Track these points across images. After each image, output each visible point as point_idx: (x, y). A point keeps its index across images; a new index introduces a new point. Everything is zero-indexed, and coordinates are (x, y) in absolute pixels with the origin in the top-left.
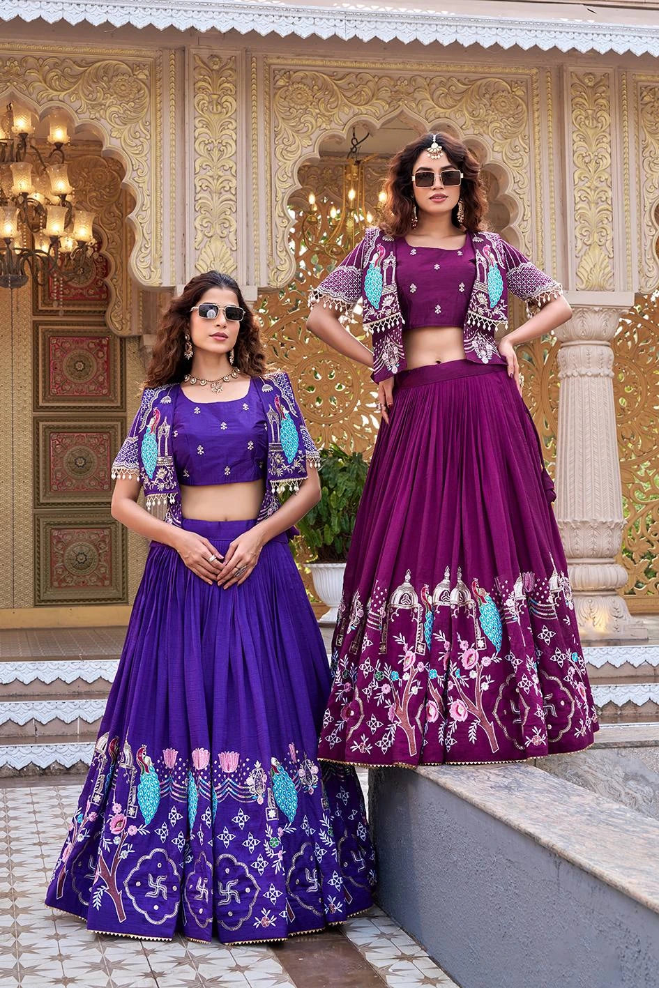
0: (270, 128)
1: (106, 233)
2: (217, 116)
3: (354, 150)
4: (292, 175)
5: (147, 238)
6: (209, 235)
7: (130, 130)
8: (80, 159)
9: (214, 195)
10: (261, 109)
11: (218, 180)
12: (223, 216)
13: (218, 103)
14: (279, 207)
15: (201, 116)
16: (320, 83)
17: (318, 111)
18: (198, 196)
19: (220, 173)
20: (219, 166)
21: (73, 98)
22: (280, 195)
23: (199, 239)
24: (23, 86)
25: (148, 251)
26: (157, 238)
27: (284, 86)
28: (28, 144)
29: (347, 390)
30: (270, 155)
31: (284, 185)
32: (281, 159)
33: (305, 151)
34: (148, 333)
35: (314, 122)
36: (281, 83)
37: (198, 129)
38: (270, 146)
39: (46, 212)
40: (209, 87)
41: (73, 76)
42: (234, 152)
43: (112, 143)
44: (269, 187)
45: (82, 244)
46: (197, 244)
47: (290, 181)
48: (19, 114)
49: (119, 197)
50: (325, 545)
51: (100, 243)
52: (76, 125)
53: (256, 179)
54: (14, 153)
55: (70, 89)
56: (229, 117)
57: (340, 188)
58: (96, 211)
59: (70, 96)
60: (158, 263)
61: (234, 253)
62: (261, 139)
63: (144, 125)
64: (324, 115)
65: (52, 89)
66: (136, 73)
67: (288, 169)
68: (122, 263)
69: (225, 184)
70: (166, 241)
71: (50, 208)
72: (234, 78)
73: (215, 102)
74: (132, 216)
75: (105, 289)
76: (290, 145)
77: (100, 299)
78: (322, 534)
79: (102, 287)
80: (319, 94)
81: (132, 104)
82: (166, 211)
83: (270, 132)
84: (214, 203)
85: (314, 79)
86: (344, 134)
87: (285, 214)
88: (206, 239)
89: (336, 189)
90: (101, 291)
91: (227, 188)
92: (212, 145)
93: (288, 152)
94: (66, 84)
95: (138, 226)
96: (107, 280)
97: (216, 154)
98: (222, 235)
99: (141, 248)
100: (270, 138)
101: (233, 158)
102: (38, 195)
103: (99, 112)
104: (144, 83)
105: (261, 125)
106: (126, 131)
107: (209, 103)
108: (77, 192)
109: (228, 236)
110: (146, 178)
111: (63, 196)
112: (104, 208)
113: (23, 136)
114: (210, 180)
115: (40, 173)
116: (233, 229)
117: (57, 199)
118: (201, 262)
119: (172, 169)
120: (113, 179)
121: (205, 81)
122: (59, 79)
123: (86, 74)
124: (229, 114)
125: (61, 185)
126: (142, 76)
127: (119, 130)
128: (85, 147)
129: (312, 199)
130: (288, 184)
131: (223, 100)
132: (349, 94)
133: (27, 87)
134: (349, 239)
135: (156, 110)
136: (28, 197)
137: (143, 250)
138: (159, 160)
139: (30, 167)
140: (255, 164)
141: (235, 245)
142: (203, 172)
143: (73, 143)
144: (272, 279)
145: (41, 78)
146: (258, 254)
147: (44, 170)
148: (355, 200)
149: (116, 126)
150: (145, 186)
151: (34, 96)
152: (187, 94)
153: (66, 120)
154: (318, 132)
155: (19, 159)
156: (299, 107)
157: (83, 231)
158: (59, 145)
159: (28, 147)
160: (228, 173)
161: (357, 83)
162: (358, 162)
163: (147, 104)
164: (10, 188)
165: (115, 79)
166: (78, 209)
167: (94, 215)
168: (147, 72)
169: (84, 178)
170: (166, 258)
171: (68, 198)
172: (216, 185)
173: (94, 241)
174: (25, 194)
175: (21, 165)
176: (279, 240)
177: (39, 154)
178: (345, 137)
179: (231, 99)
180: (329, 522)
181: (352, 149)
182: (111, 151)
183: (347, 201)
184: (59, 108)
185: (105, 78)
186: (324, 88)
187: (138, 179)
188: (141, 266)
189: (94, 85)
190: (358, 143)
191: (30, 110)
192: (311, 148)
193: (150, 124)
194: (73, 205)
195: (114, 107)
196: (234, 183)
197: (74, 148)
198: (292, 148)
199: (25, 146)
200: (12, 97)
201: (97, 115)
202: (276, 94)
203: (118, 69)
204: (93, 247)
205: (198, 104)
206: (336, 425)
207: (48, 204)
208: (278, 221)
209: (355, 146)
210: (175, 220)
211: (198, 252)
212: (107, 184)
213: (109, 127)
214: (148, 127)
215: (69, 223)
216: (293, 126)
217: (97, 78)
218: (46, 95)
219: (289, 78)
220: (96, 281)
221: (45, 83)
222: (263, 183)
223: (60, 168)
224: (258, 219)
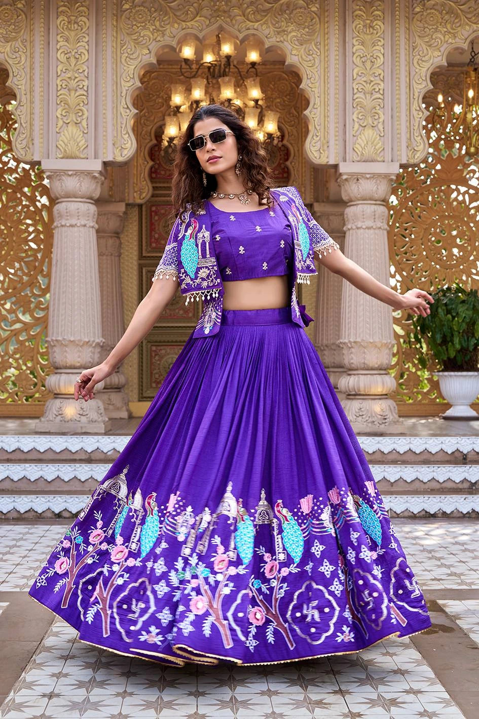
0: (409, 44)
1: (287, 128)
2: (369, 37)
3: (473, 60)
4: (426, 79)
5: (318, 129)
6: (363, 125)
7: (305, 49)
8: (268, 75)
9: (367, 95)
10: (403, 30)
11: (370, 84)
12: (374, 111)
13: (370, 27)
14: (416, 102)
15: (358, 36)
16: (447, 9)
17: (445, 30)
18: (356, 96)
19: (372, 79)
20: (371, 73)
21: (264, 27)
22: (416, 94)
23: (356, 128)
24: (228, 20)
25: (318, 138)
26: (325, 128)
27: (419, 12)
28: (232, 64)
29: (465, 243)
30: (409, 64)
31: (420, 87)
32: (418, 67)
33: (436, 60)
34: (317, 201)
35: (443, 38)
36: (418, 9)
37: (355, 47)
38: (409, 57)
39: (244, 113)
40: (364, 15)
41: (264, 11)
42: (382, 62)
43: (292, 59)
44: (408, 88)
45: (270, 136)
46: (354, 132)
47: (425, 83)
48: (225, 42)
49: (297, 102)
50: (449, 358)
51: (283, 136)
52: (266, 47)
53: (399, 82)
54: (222, 70)
55: (262, 20)
56: (379, 37)
57: (461, 90)
58: (280, 112)
59: (262, 26)
60: (326, 147)
61: (382, 138)
62: (403, 52)
63: (315, 45)
64: (450, 32)
65: (249, 21)
66: (310, 7)
67: (423, 74)
68: (298, 151)
69: (375, 87)
70: (332, 132)
71: (247, 110)
72: (382, 7)
73: (368, 25)
74: (307, 112)
75: (286, 170)
76: (424, 56)
77: (283, 177)
78: (447, 350)
79: (284, 169)
80: (447, 17)
81: (307, 30)
82: (332, 108)
83: (409, 47)
84: (367, 102)
85: (442, 6)
86: (465, 46)
87: (420, 108)
88: (361, 128)
89: (459, 92)
90: (284, 172)
91: (377, 90)
92: (366, 58)
93: (423, 61)
94: (259, 17)
95: (311, 120)
96: (288, 163)
97: (368, 65)
98: (374, 125)
99: (313, 136)
100: (409, 51)
101: (382, 67)
102: (239, 100)
103: (283, 37)
104: (316, 14)
105: (403, 41)
106: (303, 49)
107: (364, 26)
108: (267, 99)
109: (377, 125)
110: (317, 85)
111: (256, 101)
112: (286, 111)
113: (228, 57)
114: (364, 84)
115: (240, 86)
116: (381, 120)
117: (252, 103)
118: (357, 146)
119: (336, 77)
120: (292, 88)
121: (360, 10)
122: (254, 13)
123: (274, 9)
124: (378, 35)
125: (255, 93)
126: (314, 9)
127: (297, 49)
128: (272, 66)
129: (440, 98)
130: (423, 85)
131: (374, 24)
132: (469, 16)
133: (231, 20)
134: (469, 127)
135: (324, 33)
136: (231, 102)
137: (315, 138)
138: (326, 69)
139: (233, 80)
140: (398, 71)
141: (382, 132)
142: (359, 78)
143: (264, 63)
144: (410, 156)
145: (241, 13)
146: (400, 138)
147: (243, 82)
148: (473, 98)
149: (295, 46)
150: (316, 90)
151: (236, 27)
152: (347, 20)
153: (258, 44)
154: (445, 45)
155: (224, 74)
156: (431, 27)
157: (271, 126)
158: (253, 64)
159: (232, 66)
160: (378, 78)
161: (476, 7)
162: (475, 70)
163: (318, 29)
164: (219, 96)
165: (295, 12)
166: (266, 110)
167: (278, 115)
168: (317, 5)
169: (271, 88)
170: (332, 143)
171: (260, 103)
172: (368, 88)
173: (279, 134)
174: (229, 100)
175: (227, 79)
176: (416, 128)
177: (240, 72)
178: (466, 48)
179: (380, 23)
180: (452, 341)
181: (471, 59)
182: (291, 66)
183: (467, 99)
184: (254, 35)
185: (287, 12)
186: (451, 12)
187: (311, 85)
188: (313, 149)
189: (279, 17)
190: (476, 55)
191: (234, 38)
192: (440, 58)
193: (320, 44)
194: (264, 107)
195: (294, 33)
196: (382, 86)
197: (264, 67)
198: (426, 58)
199: (229, 65)
200: (221, 29)
201: (282, 39)
202: (413, 18)
203: (296, 4)
204: (278, 138)
205: (356, 28)
206: (458, 269)
207: (246, 107)
208: (415, 113)
209: (473, 57)
210: (338, 114)
211: (355, 138)
212: (288, 92)
213: (290, 47)
214: (319, 47)
215: (261, 121)
216: (427, 42)
217: (282, 11)
218: (245, 26)
219: (424, 5)
220: (279, 164)
221: (244, 16)
222: (403, 86)
223: (254, 80)
224: (400, 112)
